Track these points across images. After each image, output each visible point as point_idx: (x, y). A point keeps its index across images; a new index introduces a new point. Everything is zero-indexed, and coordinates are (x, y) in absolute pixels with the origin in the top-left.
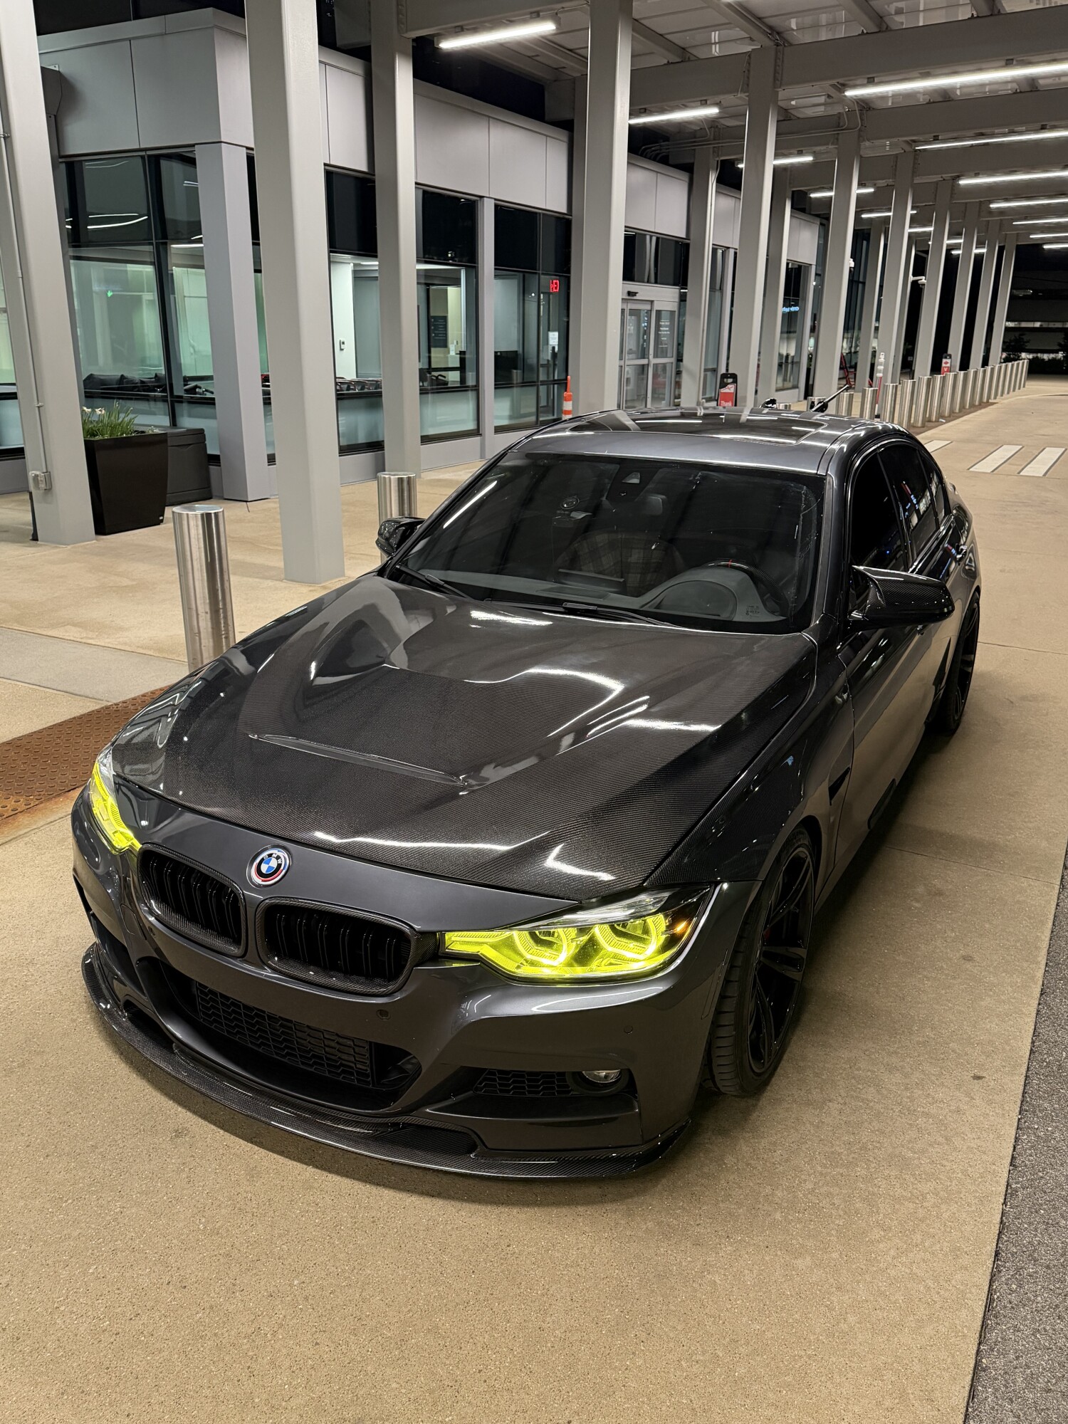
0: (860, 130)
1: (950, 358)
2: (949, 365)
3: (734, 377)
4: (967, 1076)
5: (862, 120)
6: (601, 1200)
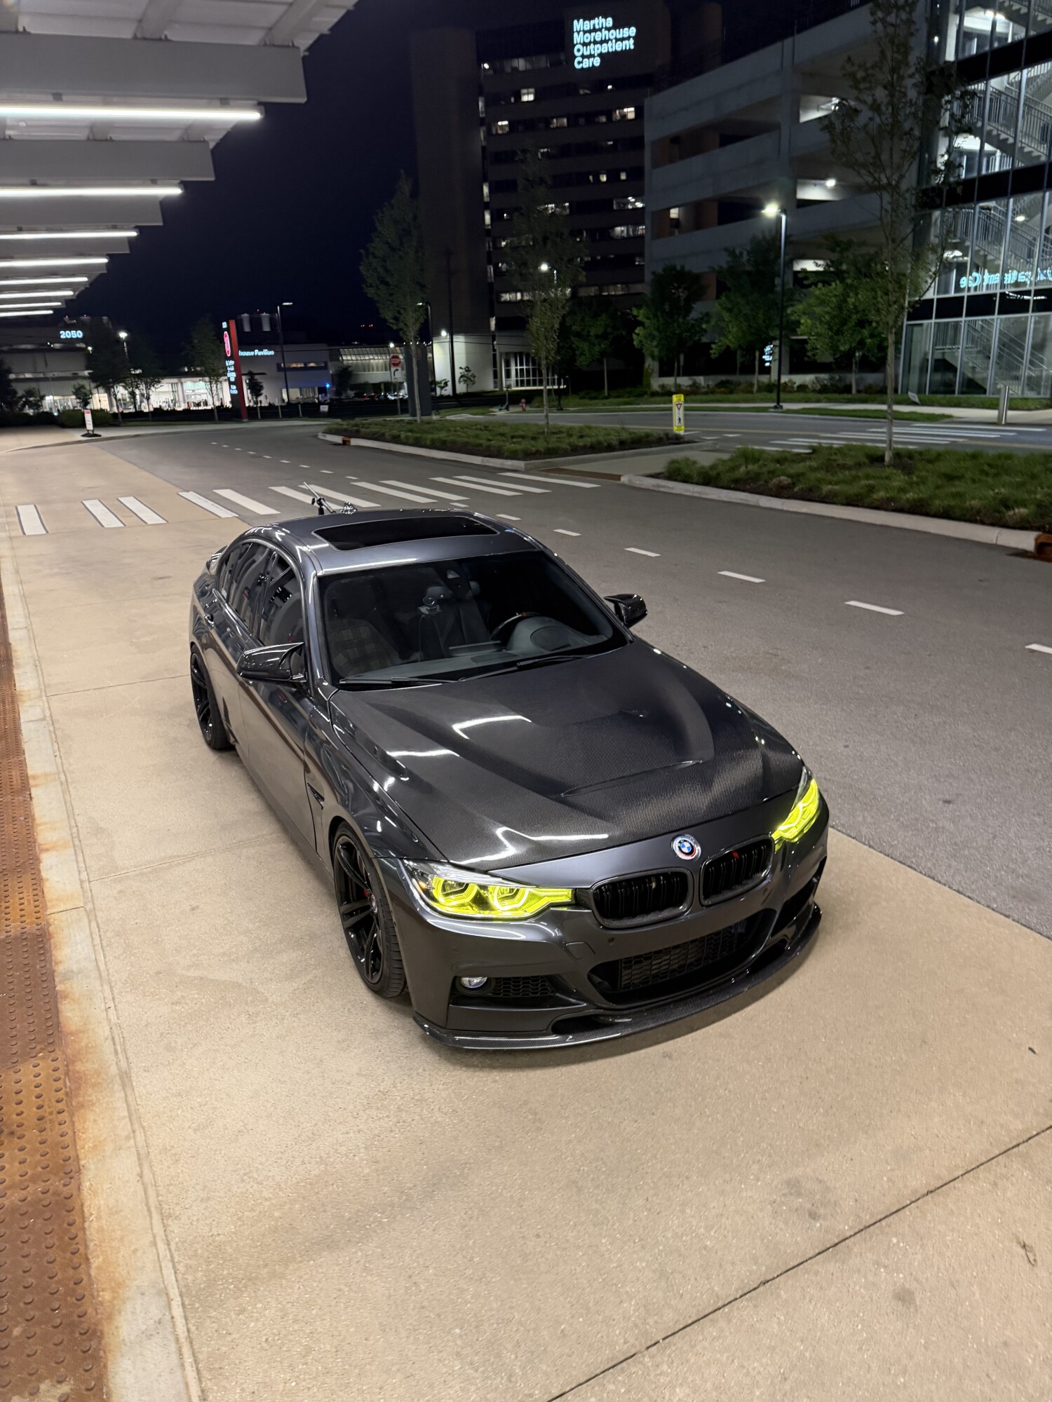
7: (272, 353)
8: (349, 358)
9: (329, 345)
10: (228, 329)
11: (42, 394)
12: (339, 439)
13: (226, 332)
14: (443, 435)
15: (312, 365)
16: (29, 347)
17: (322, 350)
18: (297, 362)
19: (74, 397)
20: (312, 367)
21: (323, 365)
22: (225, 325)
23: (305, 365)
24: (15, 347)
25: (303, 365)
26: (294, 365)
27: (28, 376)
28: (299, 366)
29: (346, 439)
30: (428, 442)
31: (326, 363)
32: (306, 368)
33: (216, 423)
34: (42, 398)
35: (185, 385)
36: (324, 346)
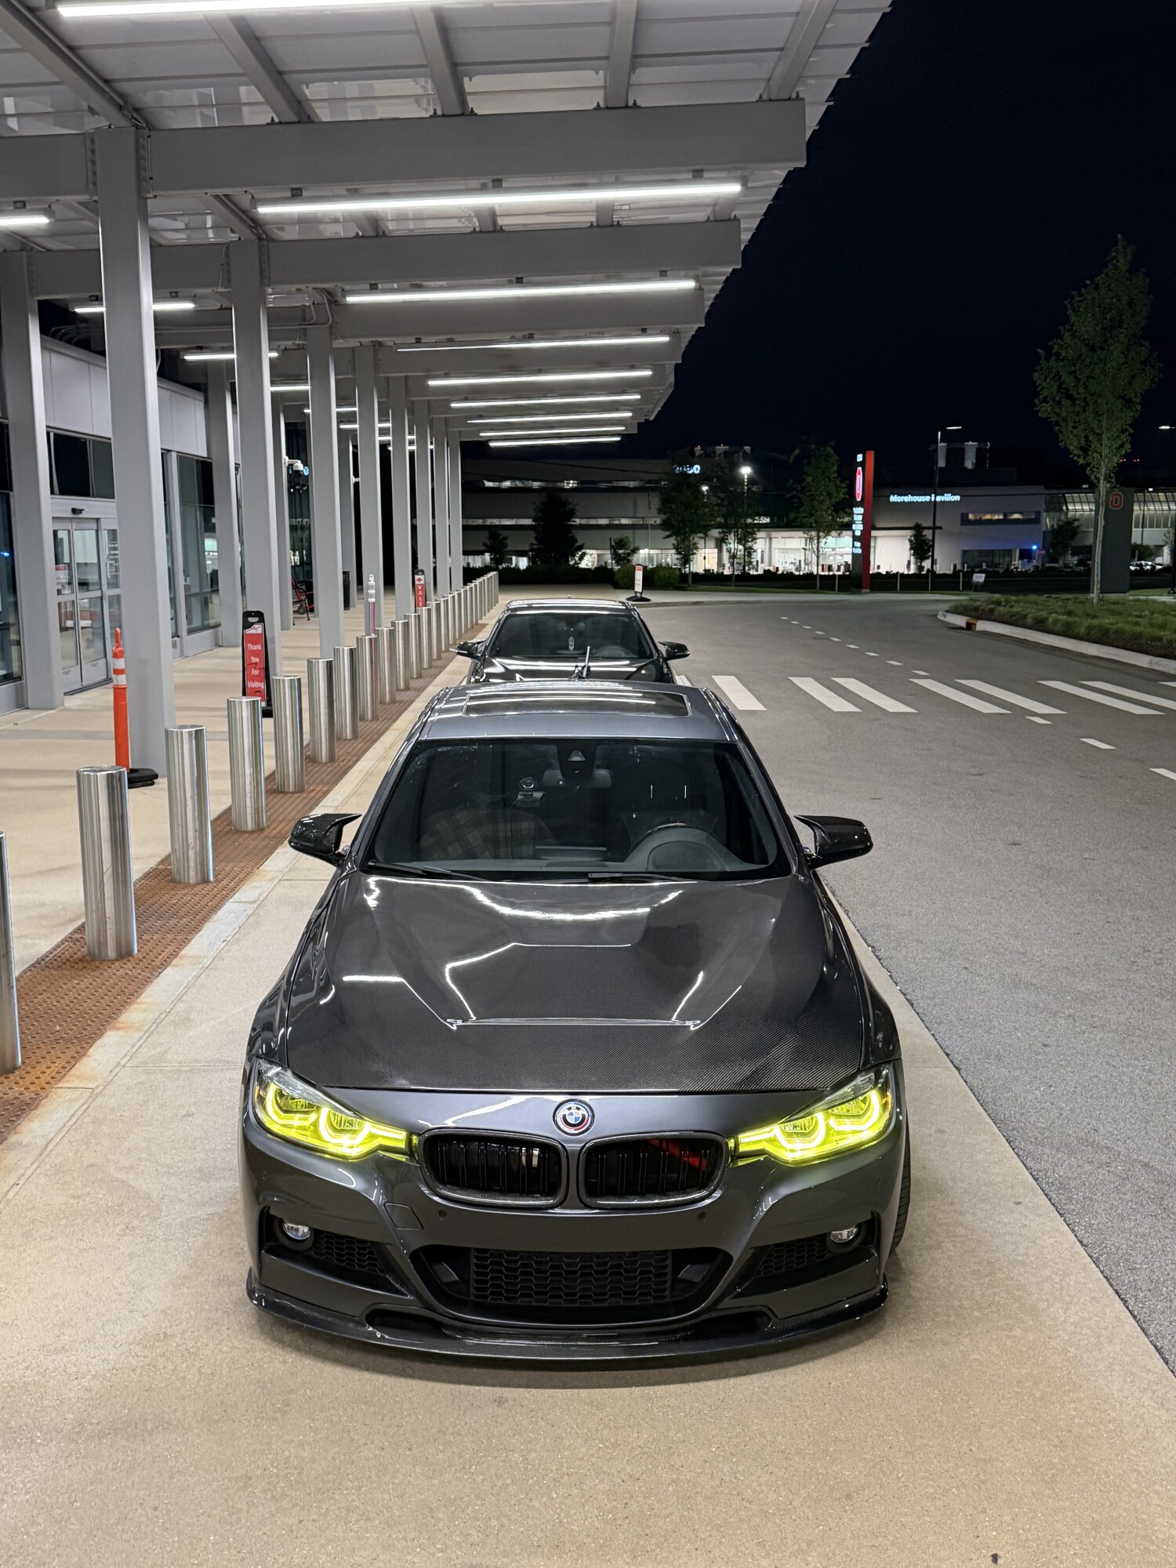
0: (330, 326)
1: (423, 573)
2: (422, 582)
3: (260, 615)
4: (1011, 1205)
5: (332, 315)
6: (858, 1341)
7: (957, 498)
8: (1078, 507)
9: (1047, 488)
10: (862, 464)
11: (636, 545)
12: (961, 621)
13: (860, 468)
14: (1107, 621)
15: (1016, 516)
16: (632, 484)
17: (1034, 497)
18: (992, 512)
19: (673, 551)
20: (1017, 521)
21: (1033, 517)
22: (860, 458)
23: (1005, 515)
24: (615, 484)
25: (1001, 517)
26: (988, 517)
27: (624, 521)
28: (996, 517)
29: (971, 621)
30: (1082, 630)
31: (1038, 514)
32: (1006, 521)
33: (816, 593)
34: (635, 550)
35: (823, 541)
36: (1040, 489)
